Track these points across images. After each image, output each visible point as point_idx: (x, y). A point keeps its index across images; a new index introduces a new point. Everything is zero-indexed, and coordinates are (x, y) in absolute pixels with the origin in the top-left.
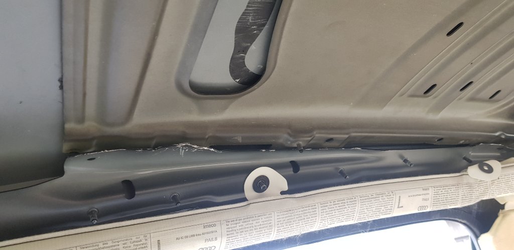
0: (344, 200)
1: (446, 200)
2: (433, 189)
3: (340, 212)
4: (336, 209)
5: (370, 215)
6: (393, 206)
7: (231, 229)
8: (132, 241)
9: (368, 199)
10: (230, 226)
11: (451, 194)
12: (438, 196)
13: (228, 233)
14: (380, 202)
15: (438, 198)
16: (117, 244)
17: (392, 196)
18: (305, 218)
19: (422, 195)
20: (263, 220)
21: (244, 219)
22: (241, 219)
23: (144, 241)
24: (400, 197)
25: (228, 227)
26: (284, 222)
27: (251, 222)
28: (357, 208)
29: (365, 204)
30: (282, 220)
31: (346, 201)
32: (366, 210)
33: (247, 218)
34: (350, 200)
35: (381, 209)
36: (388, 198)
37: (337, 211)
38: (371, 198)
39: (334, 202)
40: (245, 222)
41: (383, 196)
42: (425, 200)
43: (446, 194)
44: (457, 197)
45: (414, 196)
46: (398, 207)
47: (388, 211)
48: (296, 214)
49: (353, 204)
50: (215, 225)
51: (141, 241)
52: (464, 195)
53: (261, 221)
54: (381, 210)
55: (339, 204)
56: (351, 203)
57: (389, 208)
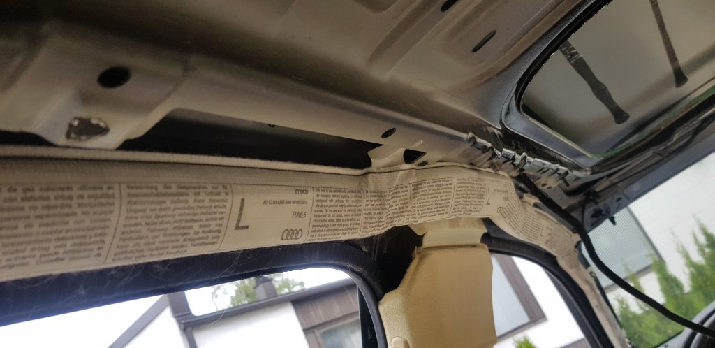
0: (70, 189)
1: (338, 220)
2: (316, 193)
3: (48, 225)
4: (33, 213)
5: (157, 245)
6: (224, 222)
9: (152, 195)
11: (347, 209)
12: (323, 209)
14: (189, 208)
15: (324, 213)
17: (223, 196)
19: (294, 202)
24: (243, 200)
28: (114, 218)
29: (144, 211)
31: (75, 193)
32: (144, 229)
34: (92, 192)
35: (190, 227)
36: (211, 200)
37: (37, 223)
38: (165, 195)
39: (25, 191)
41: (198, 194)
42: (299, 215)
43: (337, 209)
44: (356, 215)
45: (275, 202)
46: (237, 227)
47: (210, 235)
49: (102, 205)
52: (369, 214)
54: (192, 231)
55: (48, 198)
56: (92, 201)
57: (213, 227)
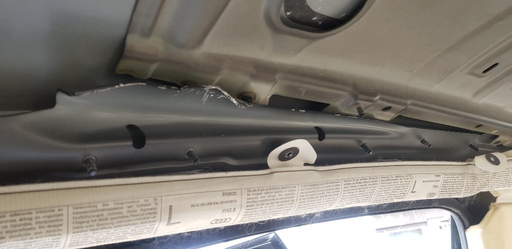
1: (453, 189)
2: (444, 176)
3: (360, 191)
4: (358, 188)
5: (386, 198)
6: (408, 190)
7: (251, 200)
8: (139, 204)
9: (388, 180)
10: (251, 196)
11: (457, 183)
12: (446, 184)
13: (248, 204)
14: (398, 185)
15: (446, 186)
16: (120, 206)
17: (409, 180)
18: (328, 195)
19: (434, 181)
20: (286, 193)
21: (267, 190)
22: (264, 190)
23: (153, 206)
24: (416, 181)
25: (249, 197)
26: (307, 197)
27: (274, 194)
28: (376, 189)
30: (305, 194)
31: (368, 181)
32: (383, 192)
33: (270, 189)
34: (372, 180)
36: (405, 181)
37: (358, 190)
38: (391, 180)
39: (357, 180)
40: (268, 193)
41: (401, 179)
42: (436, 187)
43: (452, 183)
45: (427, 181)
46: (412, 192)
47: (402, 195)
48: (320, 189)
49: (374, 184)
50: (235, 194)
51: (150, 205)
53: (283, 193)
54: (397, 193)
55: (362, 183)
56: (372, 183)
57: (404, 192)
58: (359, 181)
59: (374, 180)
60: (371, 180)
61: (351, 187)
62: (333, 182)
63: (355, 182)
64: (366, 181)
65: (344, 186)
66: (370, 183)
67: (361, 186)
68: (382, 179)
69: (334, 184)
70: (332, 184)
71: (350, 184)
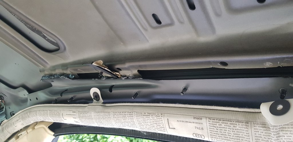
1: (229, 135)
5: (148, 128)
6: (164, 125)
7: (79, 116)
14: (151, 119)
19: (193, 123)
25: (78, 114)
26: (97, 118)
27: (85, 114)
28: (134, 120)
29: (140, 119)
30: (96, 116)
45: (183, 122)
50: (75, 112)
51: (59, 112)
52: (260, 137)
54: (155, 126)
55: (123, 114)
56: (130, 116)
58: (121, 113)
59: (130, 114)
60: (128, 114)
61: (117, 116)
62: (107, 112)
63: (119, 113)
64: (125, 113)
65: (112, 115)
66: (128, 115)
67: (122, 116)
68: (136, 114)
69: (107, 113)
70: (106, 113)
71: (116, 114)
